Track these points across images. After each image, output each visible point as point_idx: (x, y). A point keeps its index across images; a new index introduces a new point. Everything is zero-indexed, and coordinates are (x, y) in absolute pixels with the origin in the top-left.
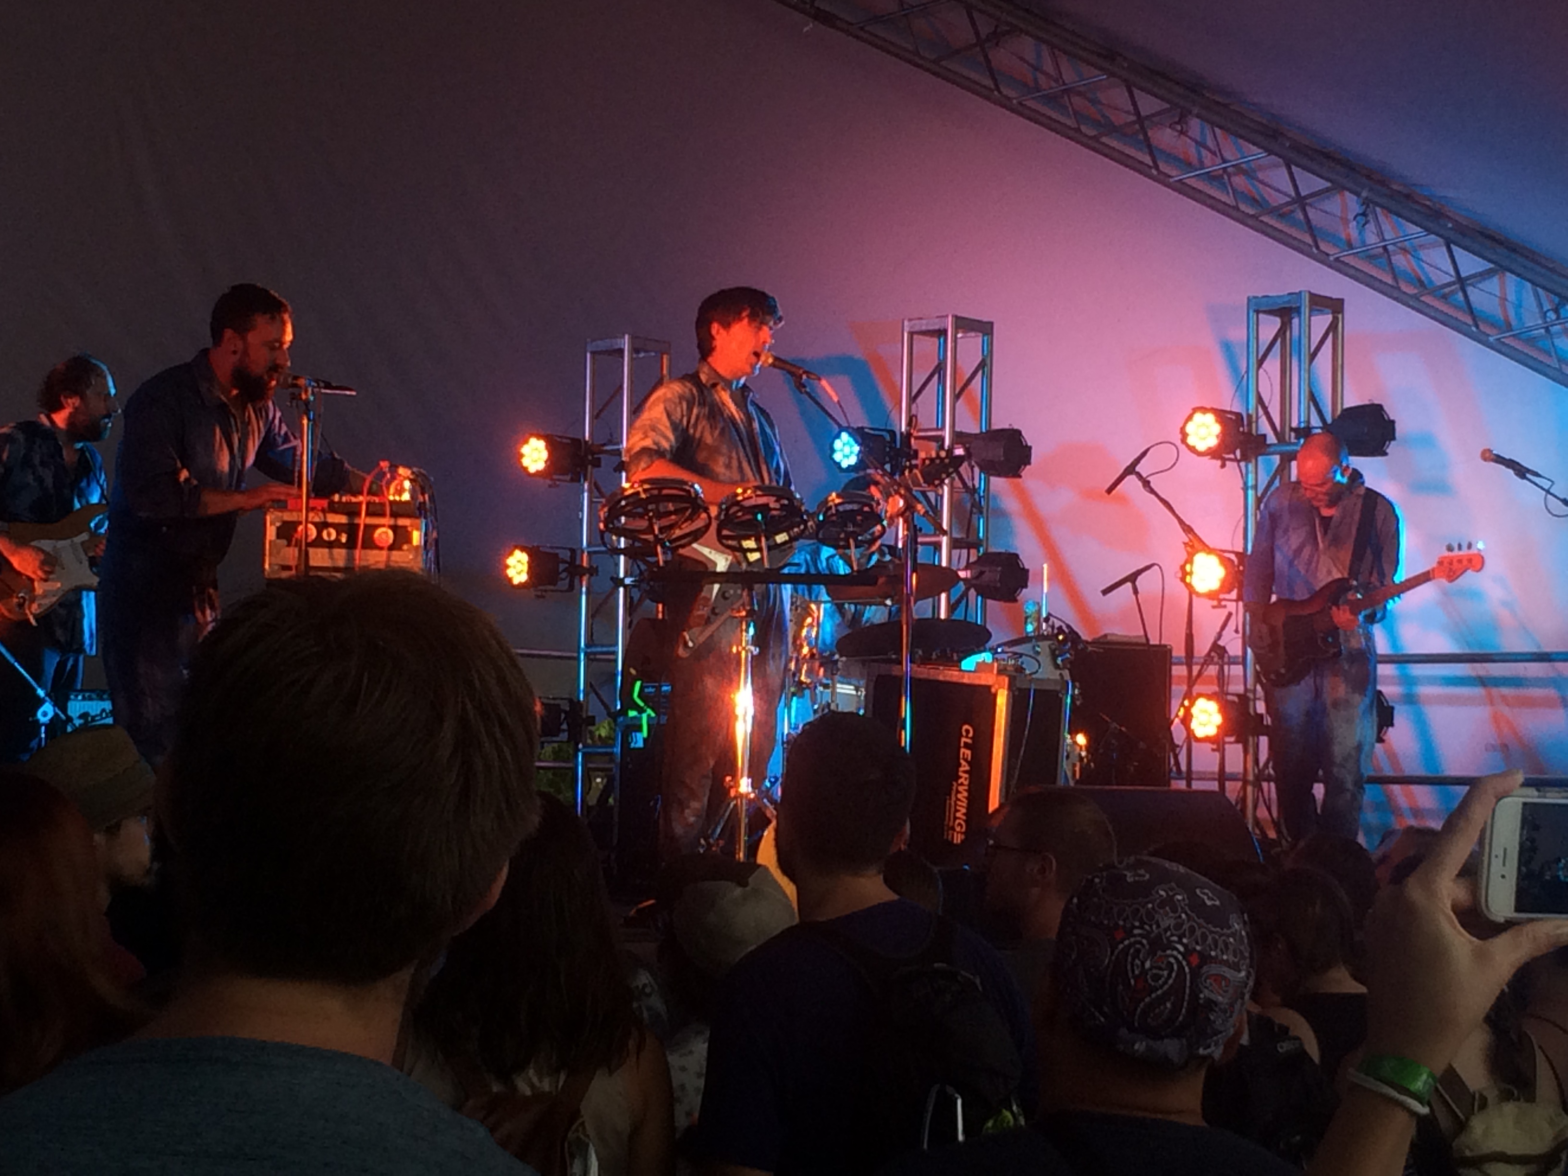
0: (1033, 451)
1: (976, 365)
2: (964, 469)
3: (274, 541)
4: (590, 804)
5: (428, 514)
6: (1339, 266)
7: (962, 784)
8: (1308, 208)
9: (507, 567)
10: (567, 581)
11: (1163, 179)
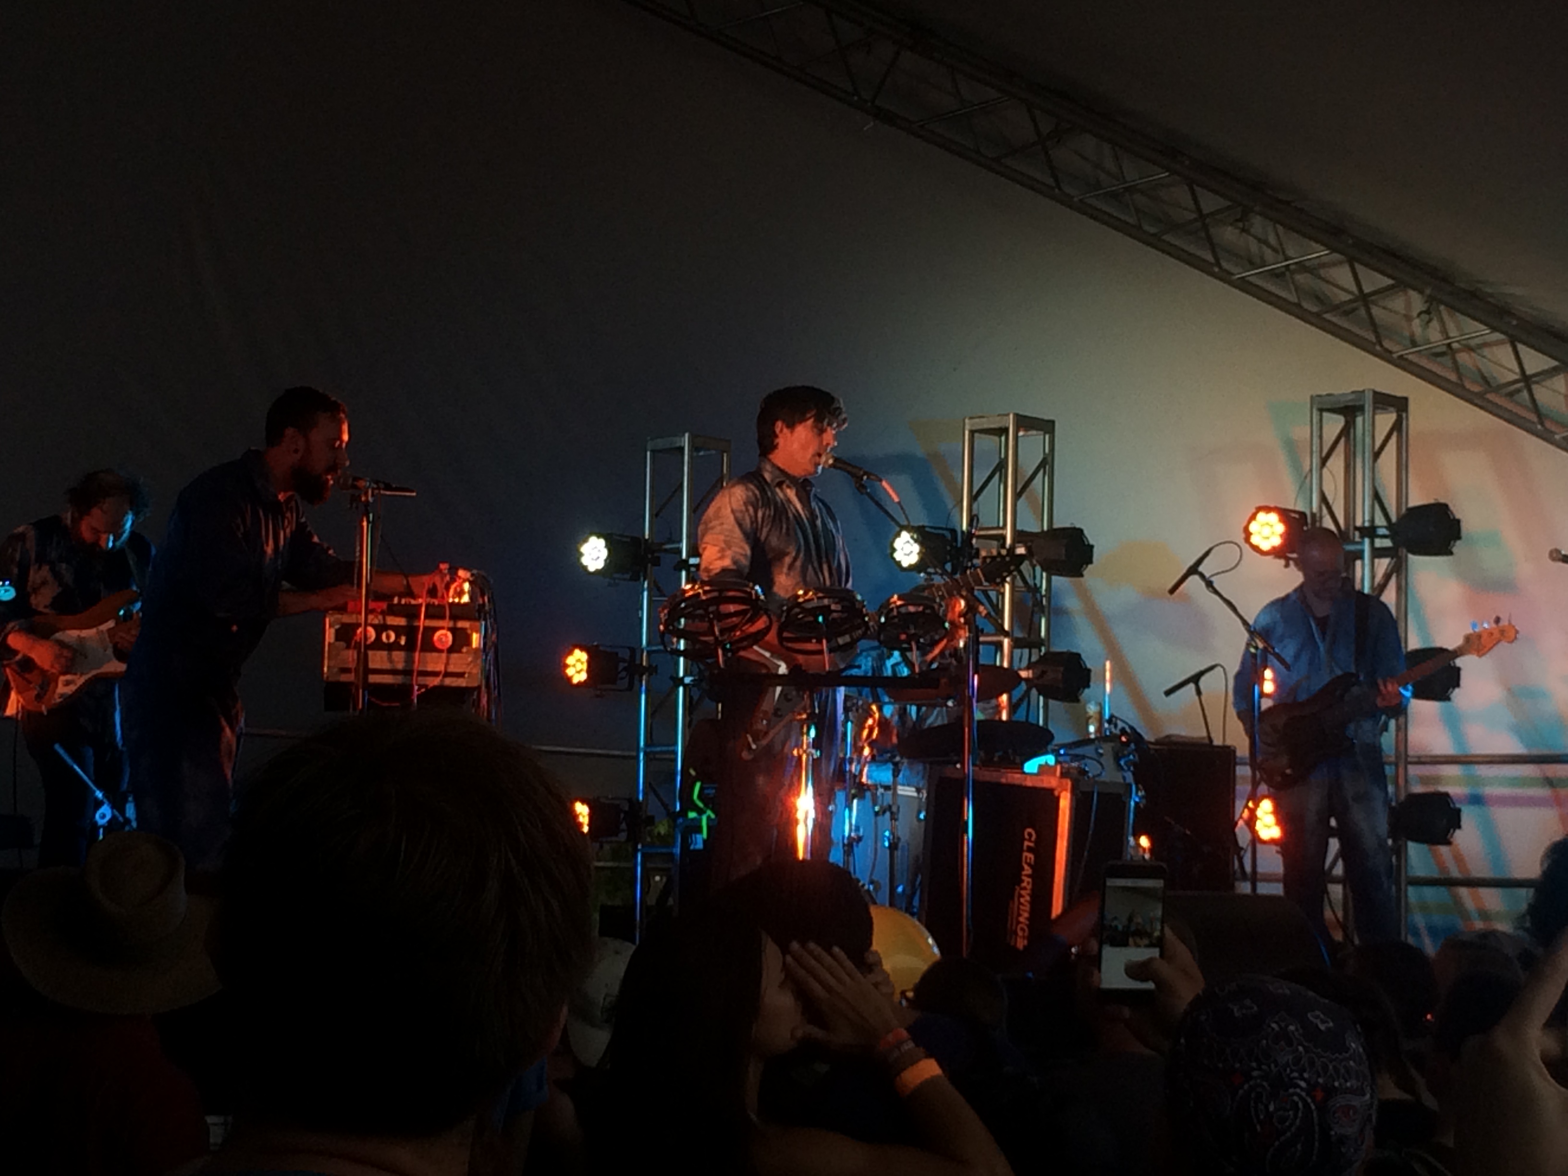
0: (1095, 550)
1: (1036, 464)
2: (1025, 567)
3: (333, 643)
4: (649, 903)
5: (488, 616)
6: (1402, 363)
7: (1025, 888)
8: (1371, 306)
9: (567, 666)
10: (627, 680)
11: (1225, 277)
